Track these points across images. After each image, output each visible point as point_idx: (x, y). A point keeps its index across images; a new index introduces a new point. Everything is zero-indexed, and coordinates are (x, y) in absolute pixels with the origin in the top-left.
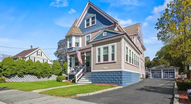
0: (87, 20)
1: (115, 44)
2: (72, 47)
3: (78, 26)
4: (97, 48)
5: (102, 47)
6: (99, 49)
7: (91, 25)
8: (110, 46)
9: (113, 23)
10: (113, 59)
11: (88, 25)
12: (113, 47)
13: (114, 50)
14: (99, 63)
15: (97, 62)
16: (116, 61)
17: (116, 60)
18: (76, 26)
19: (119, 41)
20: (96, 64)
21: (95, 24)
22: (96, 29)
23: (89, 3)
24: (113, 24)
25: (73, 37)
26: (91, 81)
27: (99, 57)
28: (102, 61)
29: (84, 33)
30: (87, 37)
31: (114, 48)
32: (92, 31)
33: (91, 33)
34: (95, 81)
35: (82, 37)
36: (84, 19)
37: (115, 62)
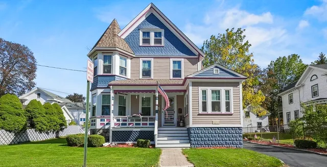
0: (144, 33)
1: (231, 89)
2: (113, 74)
3: (123, 37)
4: (201, 89)
5: (209, 89)
6: (204, 92)
7: (152, 43)
8: (223, 90)
9: (197, 54)
10: (228, 109)
11: (146, 41)
12: (228, 92)
13: (229, 97)
14: (204, 113)
15: (201, 112)
16: (232, 113)
17: (232, 111)
18: (119, 35)
19: (236, 86)
20: (199, 115)
21: (163, 45)
22: (164, 54)
23: (151, 7)
24: (195, 55)
25: (116, 55)
26: (187, 143)
27: (204, 104)
28: (209, 110)
29: (138, 55)
30: (144, 62)
31: (229, 94)
32: (157, 54)
33: (154, 58)
34: (196, 142)
35: (131, 59)
36: (138, 29)
37: (231, 115)
